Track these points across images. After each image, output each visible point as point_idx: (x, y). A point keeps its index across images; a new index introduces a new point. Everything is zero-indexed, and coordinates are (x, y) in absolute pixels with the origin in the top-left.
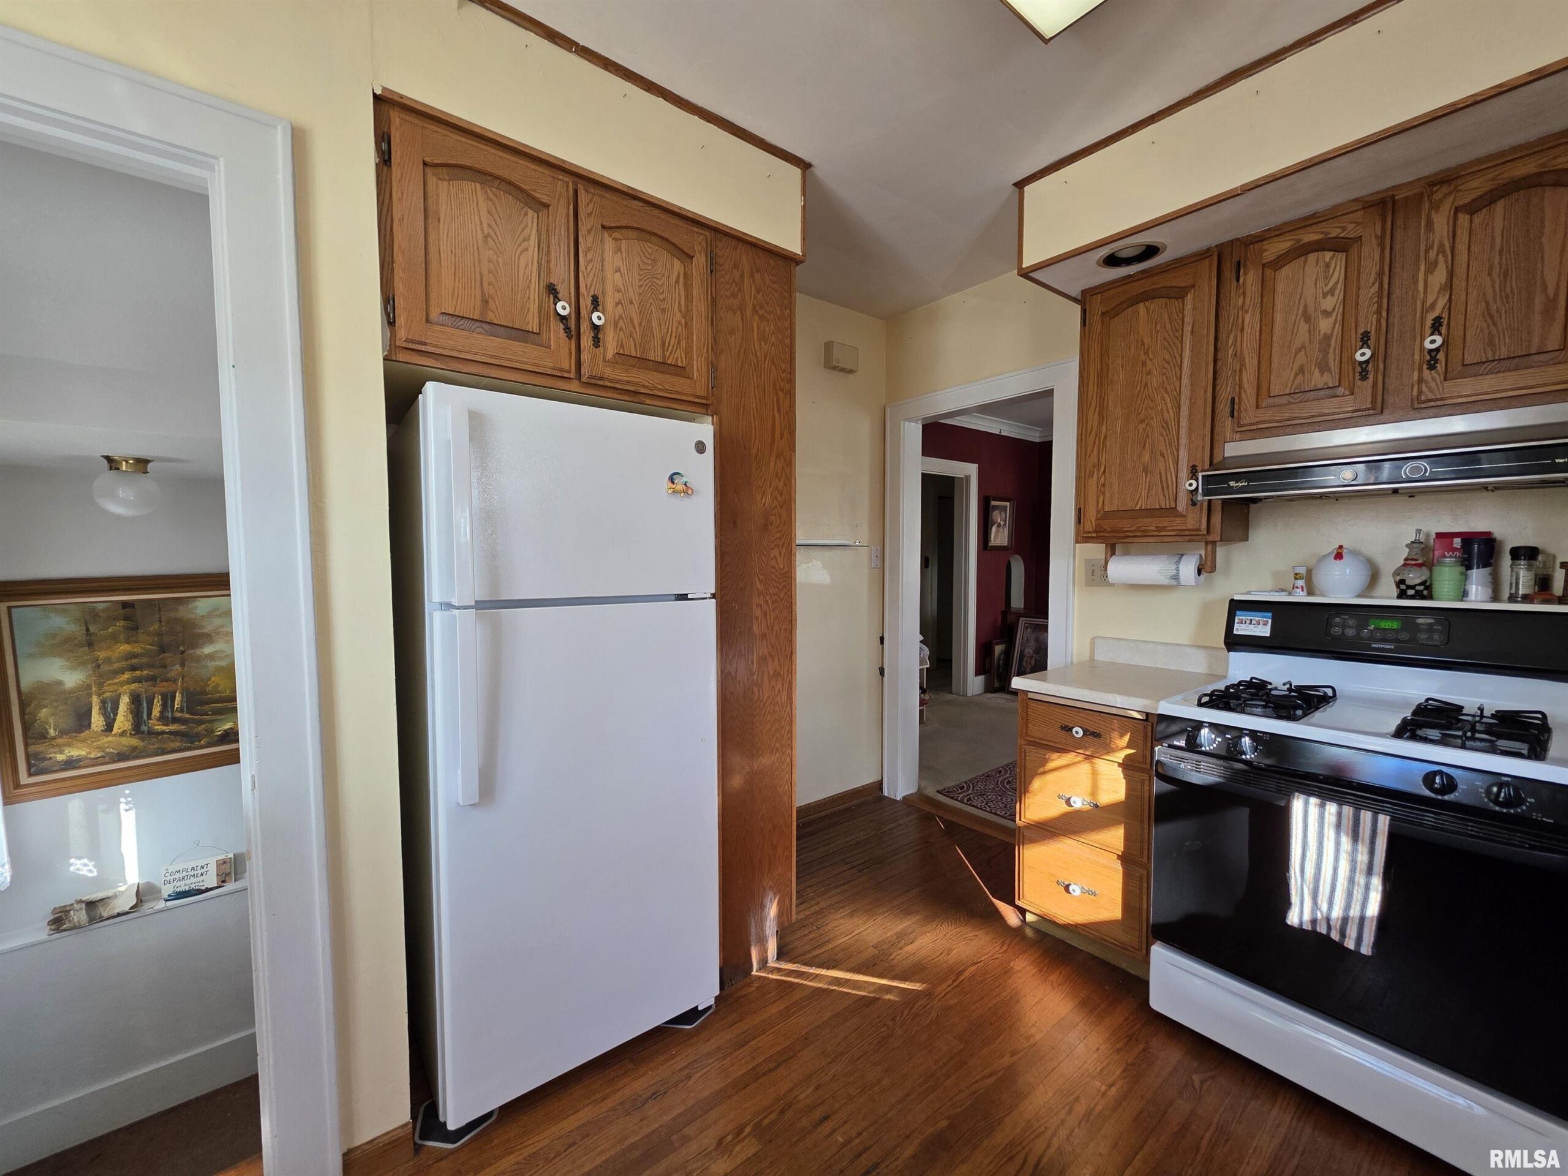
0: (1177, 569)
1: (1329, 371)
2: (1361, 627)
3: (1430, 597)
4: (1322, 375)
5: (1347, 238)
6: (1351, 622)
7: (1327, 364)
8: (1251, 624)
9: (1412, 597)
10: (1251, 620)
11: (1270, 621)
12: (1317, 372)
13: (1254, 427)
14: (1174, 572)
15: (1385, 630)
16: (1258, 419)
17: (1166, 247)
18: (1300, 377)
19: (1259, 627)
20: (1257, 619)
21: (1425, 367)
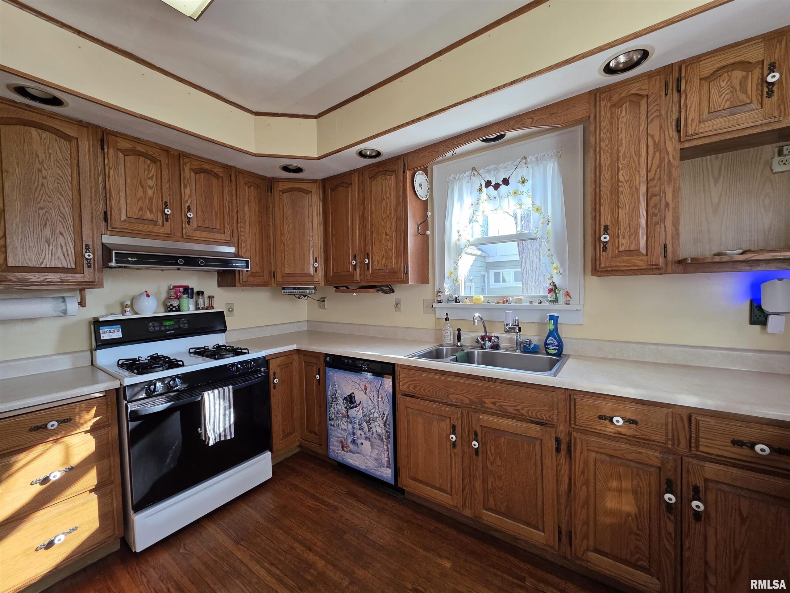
0: (66, 306)
1: (153, 213)
2: (161, 325)
3: (179, 311)
4: (151, 214)
5: (155, 158)
6: (156, 324)
7: (152, 211)
8: (110, 332)
9: (174, 311)
10: (110, 331)
11: (120, 329)
12: (148, 212)
13: (120, 230)
14: (64, 308)
15: (169, 325)
16: (122, 227)
17: (68, 106)
18: (141, 212)
19: (116, 333)
20: (113, 329)
21: (187, 223)
